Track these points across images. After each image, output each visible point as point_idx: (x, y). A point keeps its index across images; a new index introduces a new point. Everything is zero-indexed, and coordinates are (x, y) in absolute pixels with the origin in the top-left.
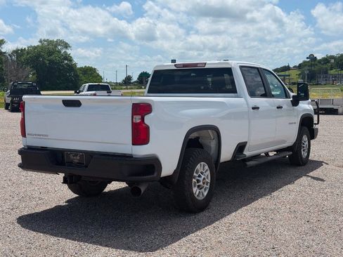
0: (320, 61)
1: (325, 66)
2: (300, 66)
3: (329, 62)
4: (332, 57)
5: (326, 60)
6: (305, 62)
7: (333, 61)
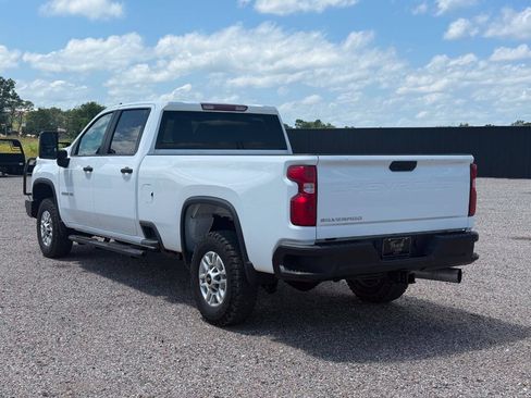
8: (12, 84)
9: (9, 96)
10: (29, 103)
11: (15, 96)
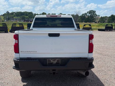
0: (10, 14)
1: (12, 16)
2: (4, 15)
3: (13, 14)
4: (14, 13)
5: (12, 13)
6: (5, 14)
7: (14, 14)
8: (95, 12)
9: (94, 14)
10: (99, 15)
11: (96, 14)
